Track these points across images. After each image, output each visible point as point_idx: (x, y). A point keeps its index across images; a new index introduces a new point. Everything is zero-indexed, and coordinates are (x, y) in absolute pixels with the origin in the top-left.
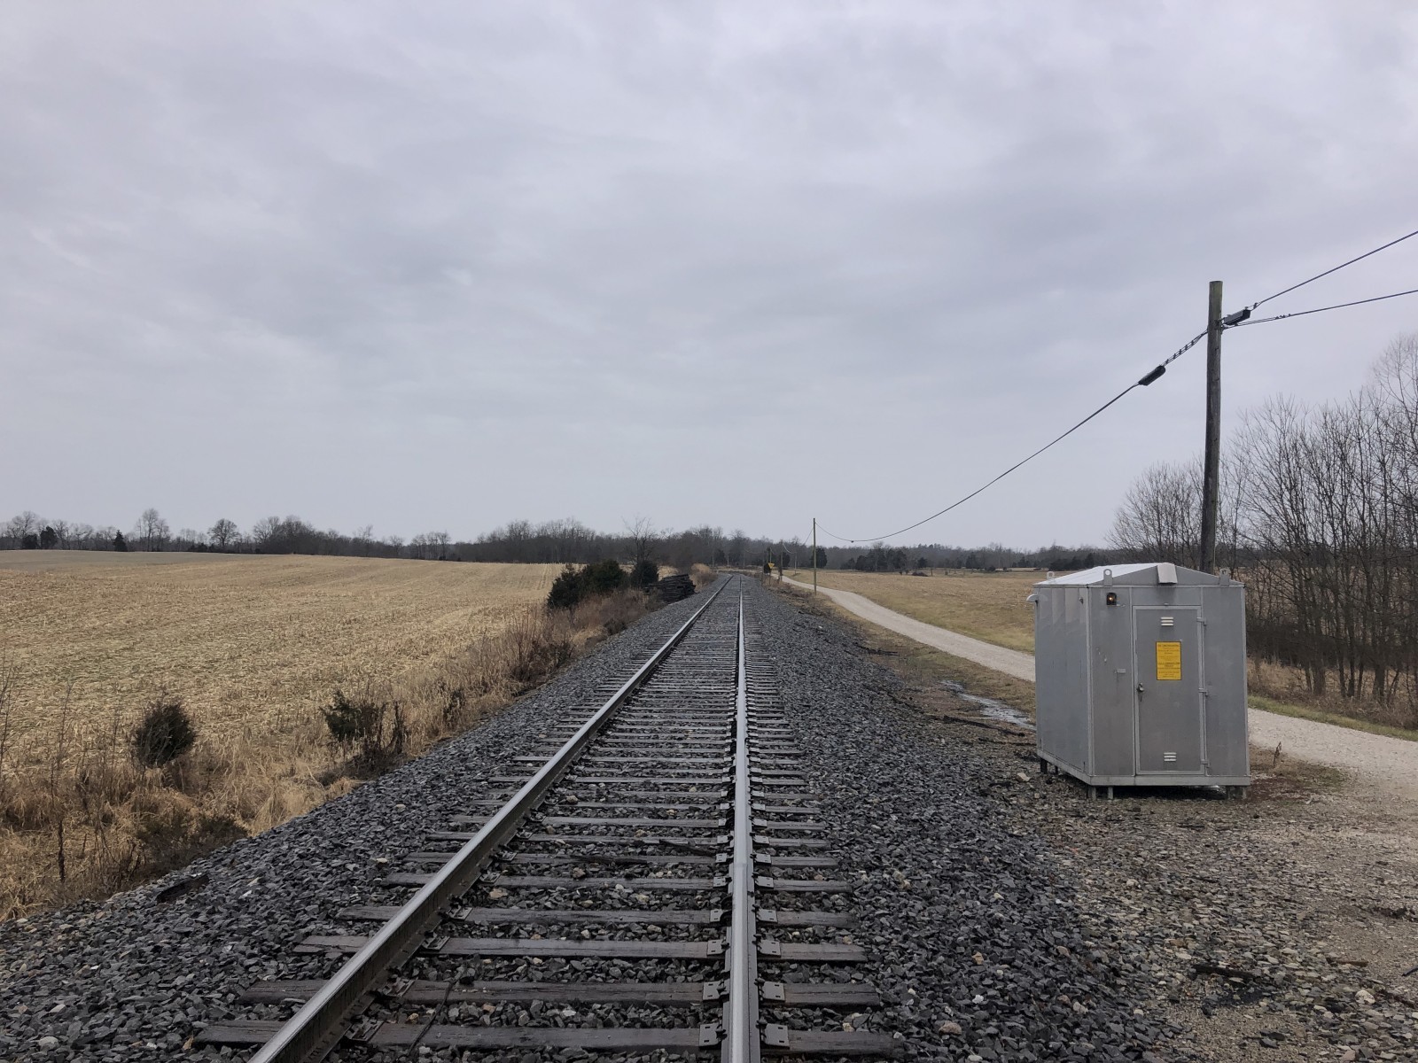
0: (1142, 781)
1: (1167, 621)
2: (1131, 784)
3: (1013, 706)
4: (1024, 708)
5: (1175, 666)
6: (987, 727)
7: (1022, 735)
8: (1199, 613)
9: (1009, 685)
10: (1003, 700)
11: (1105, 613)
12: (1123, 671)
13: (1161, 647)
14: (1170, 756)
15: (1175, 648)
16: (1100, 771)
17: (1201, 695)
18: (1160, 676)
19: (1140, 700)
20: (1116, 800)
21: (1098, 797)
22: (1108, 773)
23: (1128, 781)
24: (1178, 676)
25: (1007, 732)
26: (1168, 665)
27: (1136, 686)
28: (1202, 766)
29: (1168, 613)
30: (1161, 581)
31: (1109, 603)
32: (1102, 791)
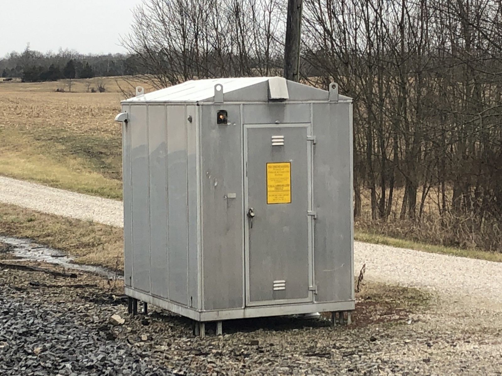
0: (251, 313)
1: (278, 140)
2: (241, 316)
3: (46, 245)
4: (60, 246)
5: (285, 188)
6: (32, 270)
7: (74, 276)
8: (309, 130)
9: (31, 220)
10: (32, 239)
11: (215, 133)
12: (233, 195)
13: (271, 168)
14: (279, 285)
15: (286, 169)
16: (211, 305)
17: (309, 217)
18: (270, 200)
19: (251, 226)
20: (227, 336)
21: (206, 333)
22: (217, 307)
23: (237, 314)
24: (287, 199)
25: (56, 275)
26: (278, 188)
27: (247, 211)
28: (310, 293)
29: (278, 131)
30: (273, 96)
31: (220, 121)
32: (211, 326)
